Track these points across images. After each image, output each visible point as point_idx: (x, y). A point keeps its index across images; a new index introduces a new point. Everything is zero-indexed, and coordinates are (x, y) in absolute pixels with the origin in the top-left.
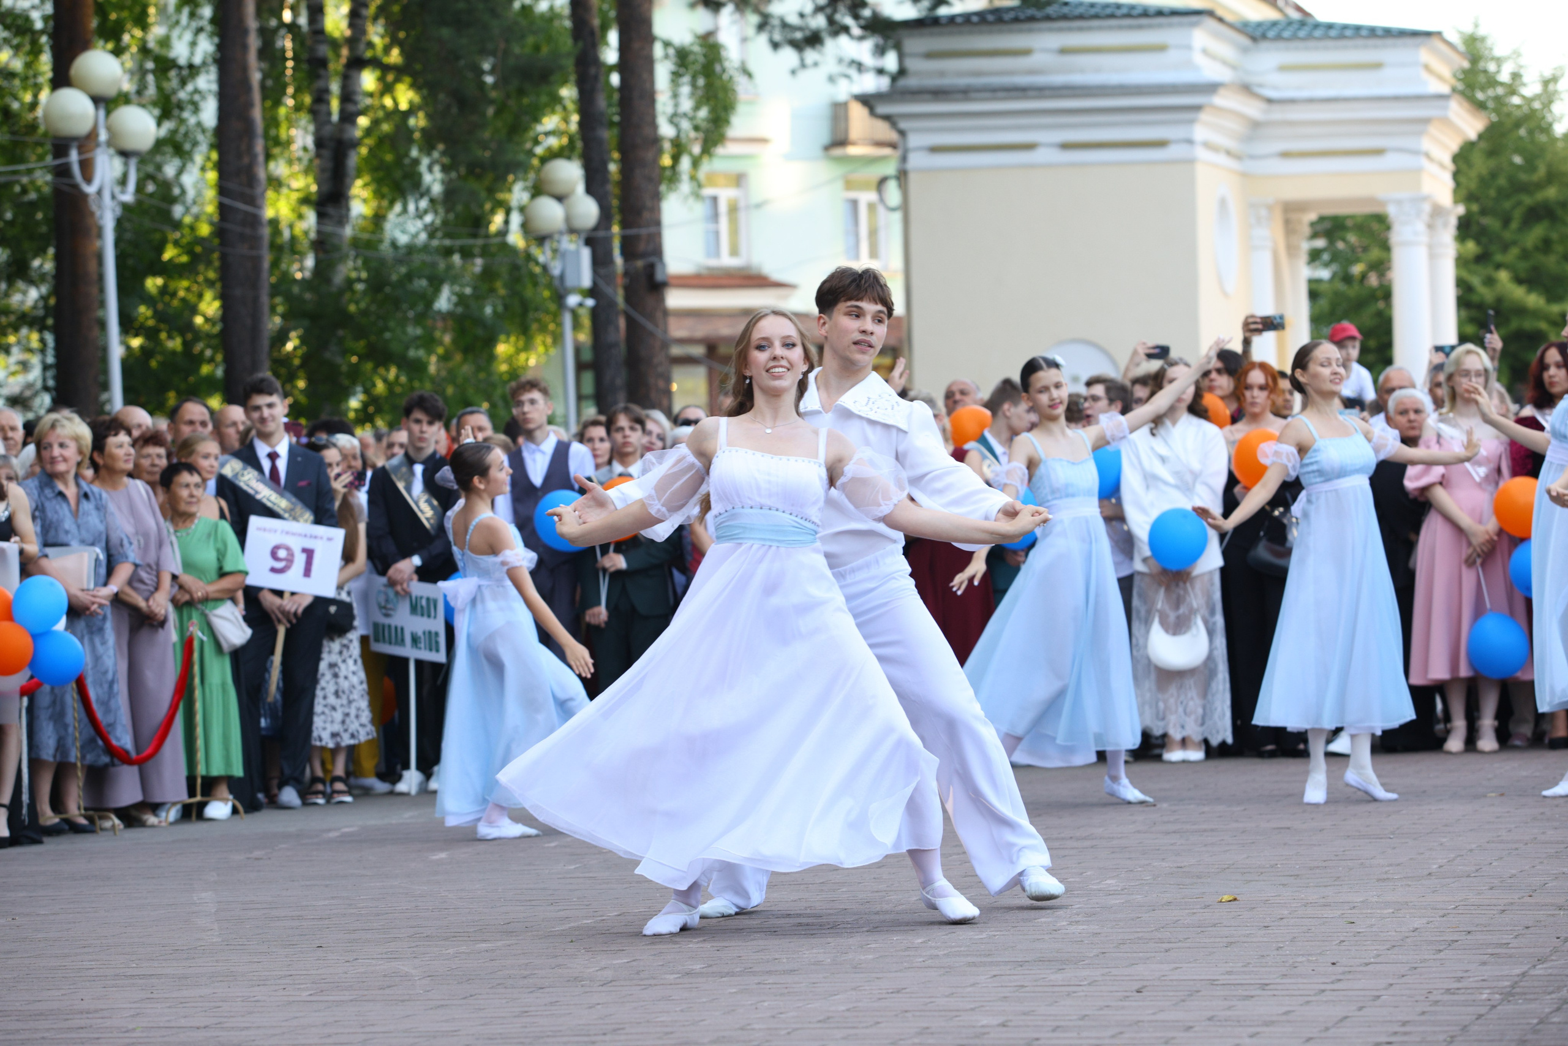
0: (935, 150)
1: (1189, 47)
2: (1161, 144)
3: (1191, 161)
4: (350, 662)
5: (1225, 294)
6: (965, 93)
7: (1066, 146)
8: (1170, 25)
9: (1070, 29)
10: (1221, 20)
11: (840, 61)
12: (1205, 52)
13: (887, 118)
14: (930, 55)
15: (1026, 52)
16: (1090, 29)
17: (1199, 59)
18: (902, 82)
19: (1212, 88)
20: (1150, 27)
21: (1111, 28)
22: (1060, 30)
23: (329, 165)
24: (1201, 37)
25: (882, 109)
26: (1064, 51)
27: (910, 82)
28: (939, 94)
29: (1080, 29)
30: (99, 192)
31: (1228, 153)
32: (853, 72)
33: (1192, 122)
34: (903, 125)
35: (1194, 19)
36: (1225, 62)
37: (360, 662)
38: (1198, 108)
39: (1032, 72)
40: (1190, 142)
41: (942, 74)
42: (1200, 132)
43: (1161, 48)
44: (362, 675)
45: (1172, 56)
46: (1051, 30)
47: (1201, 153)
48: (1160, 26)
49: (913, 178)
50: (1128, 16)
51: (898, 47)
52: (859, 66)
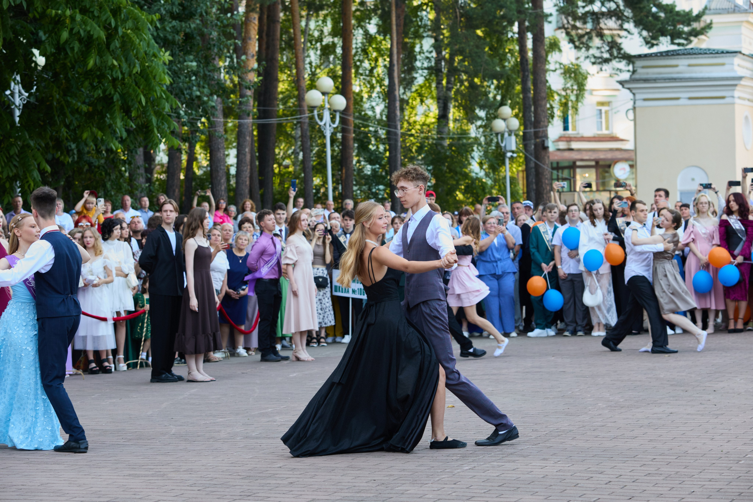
0: (645, 100)
1: (733, 64)
2: (723, 98)
3: (733, 104)
4: (326, 299)
5: (747, 150)
6: (655, 80)
7: (690, 98)
8: (726, 57)
9: (691, 58)
10: (744, 54)
11: (614, 69)
12: (739, 65)
13: (629, 89)
14: (643, 67)
15: (676, 66)
16: (698, 58)
17: (736, 68)
18: (634, 77)
19: (740, 78)
20: (719, 57)
21: (705, 58)
22: (688, 58)
23: (442, 105)
24: (737, 60)
25: (627, 86)
26: (689, 66)
27: (636, 76)
28: (646, 80)
29: (695, 58)
30: (325, 124)
31: (749, 100)
32: (618, 72)
33: (734, 90)
34: (634, 91)
35: (734, 54)
36: (747, 69)
37: (330, 299)
38: (736, 85)
39: (678, 73)
40: (733, 97)
41: (648, 74)
42: (737, 93)
43: (723, 64)
44: (331, 303)
45: (726, 67)
46: (685, 58)
47: (737, 101)
48: (723, 57)
49: (637, 109)
50: (717, 53)
51: (633, 63)
52: (620, 70)
